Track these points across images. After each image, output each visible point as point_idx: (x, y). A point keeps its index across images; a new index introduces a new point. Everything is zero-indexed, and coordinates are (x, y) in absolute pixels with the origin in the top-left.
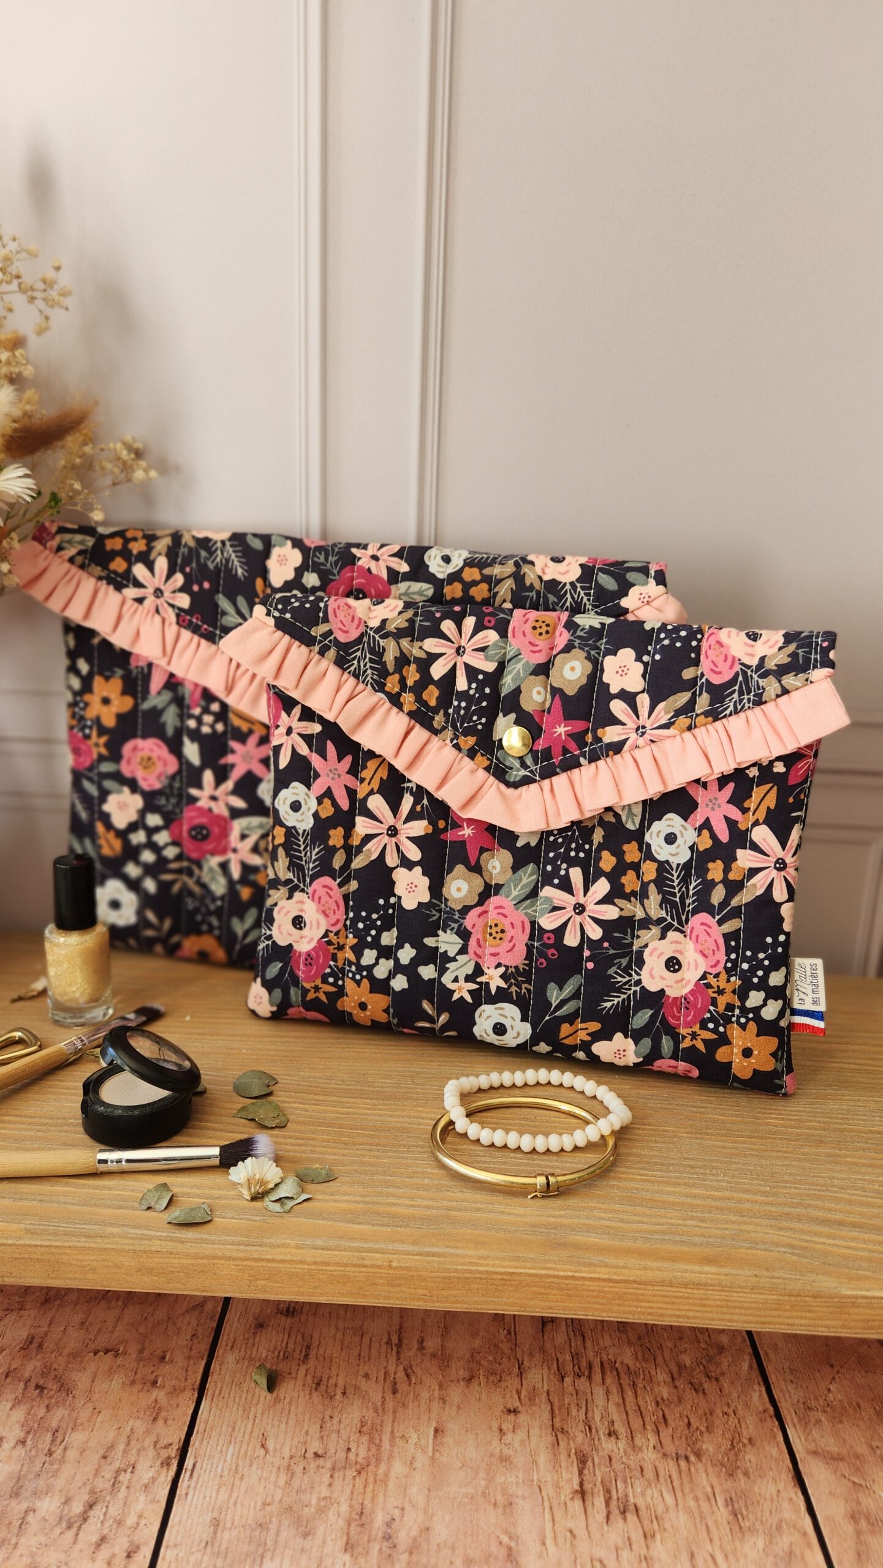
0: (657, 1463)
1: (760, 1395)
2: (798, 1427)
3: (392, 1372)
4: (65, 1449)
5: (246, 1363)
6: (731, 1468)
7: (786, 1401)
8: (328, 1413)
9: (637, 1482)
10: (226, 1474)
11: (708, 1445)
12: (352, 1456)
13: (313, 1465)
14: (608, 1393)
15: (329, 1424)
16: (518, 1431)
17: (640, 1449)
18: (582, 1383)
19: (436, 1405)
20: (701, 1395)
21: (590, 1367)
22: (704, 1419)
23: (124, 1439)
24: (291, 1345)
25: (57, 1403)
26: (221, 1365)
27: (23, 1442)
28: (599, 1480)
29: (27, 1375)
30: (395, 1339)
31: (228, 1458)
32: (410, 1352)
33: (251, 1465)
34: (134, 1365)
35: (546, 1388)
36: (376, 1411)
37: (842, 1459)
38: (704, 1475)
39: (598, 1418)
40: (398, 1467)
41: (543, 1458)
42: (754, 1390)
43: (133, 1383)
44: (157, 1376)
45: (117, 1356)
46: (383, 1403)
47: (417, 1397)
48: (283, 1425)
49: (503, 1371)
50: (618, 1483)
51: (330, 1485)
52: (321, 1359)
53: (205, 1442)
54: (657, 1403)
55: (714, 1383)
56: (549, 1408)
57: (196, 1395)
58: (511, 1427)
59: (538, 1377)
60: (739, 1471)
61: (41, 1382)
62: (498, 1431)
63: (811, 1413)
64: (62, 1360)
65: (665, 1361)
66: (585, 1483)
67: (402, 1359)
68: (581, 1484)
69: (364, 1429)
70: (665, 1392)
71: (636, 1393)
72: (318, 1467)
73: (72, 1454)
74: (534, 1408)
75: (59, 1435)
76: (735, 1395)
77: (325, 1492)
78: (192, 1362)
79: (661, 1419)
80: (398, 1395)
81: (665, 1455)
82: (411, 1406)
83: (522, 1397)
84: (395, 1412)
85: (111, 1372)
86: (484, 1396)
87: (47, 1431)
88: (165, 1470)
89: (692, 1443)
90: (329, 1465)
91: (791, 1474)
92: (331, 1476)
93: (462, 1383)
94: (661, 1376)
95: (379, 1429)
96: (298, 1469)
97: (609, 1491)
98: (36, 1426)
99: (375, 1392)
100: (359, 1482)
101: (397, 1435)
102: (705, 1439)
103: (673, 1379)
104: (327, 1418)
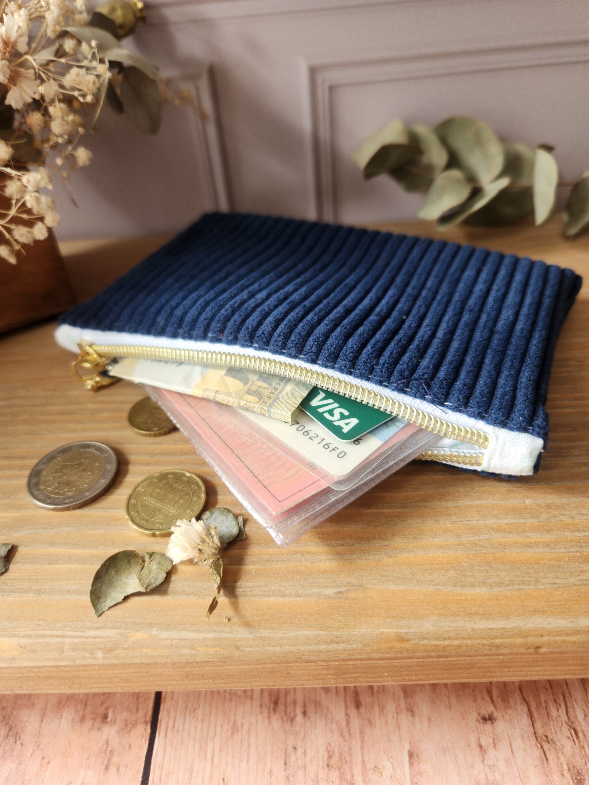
8: (290, 743)
15: (293, 759)
16: (499, 746)
19: (404, 718)
36: (342, 735)
46: (348, 723)
47: (382, 709)
48: (244, 765)
56: (526, 710)
57: (149, 730)
58: (491, 741)
62: (478, 749)
69: (332, 761)
74: (510, 711)
80: (362, 710)
82: (378, 722)
83: (495, 698)
84: (362, 733)
95: (348, 759)
101: (370, 766)
104: (290, 749)
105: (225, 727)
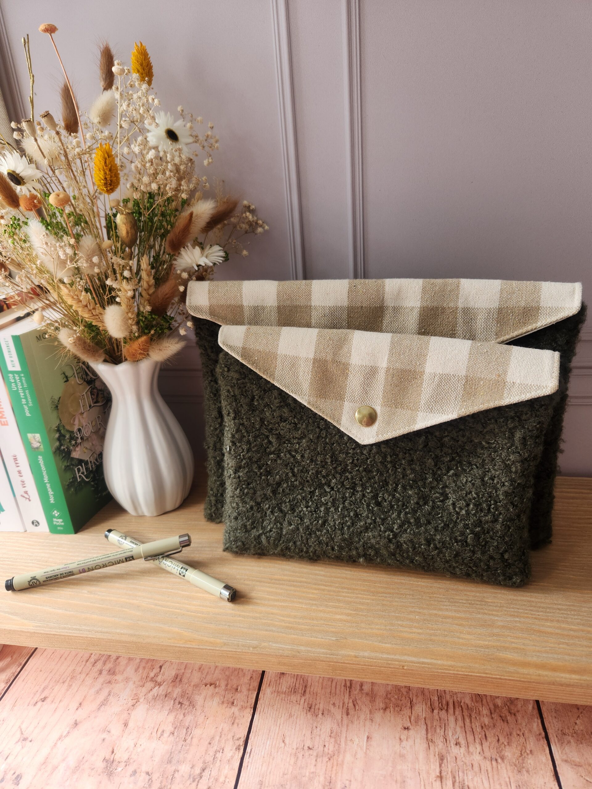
0: (480, 762)
1: (538, 725)
2: (558, 745)
3: (346, 703)
4: (192, 738)
5: (276, 694)
6: (520, 768)
7: (552, 729)
9: (470, 773)
10: (266, 756)
11: (508, 753)
12: (326, 749)
13: (307, 754)
14: (456, 720)
15: (315, 731)
16: (409, 740)
17: (472, 754)
18: (443, 714)
19: (368, 723)
20: (506, 723)
21: (448, 704)
22: (506, 738)
23: (219, 734)
24: (297, 685)
25: (188, 712)
26: (264, 694)
27: (173, 734)
28: (450, 770)
29: (175, 696)
30: (348, 684)
31: (267, 748)
32: (355, 692)
33: (278, 752)
34: (223, 693)
35: (424, 716)
36: (338, 725)
37: (581, 766)
38: (505, 771)
39: (450, 734)
40: (348, 758)
41: (422, 755)
42: (534, 722)
43: (223, 703)
44: (234, 700)
45: (215, 687)
46: (342, 720)
47: (358, 717)
48: (293, 730)
49: (402, 705)
50: (460, 773)
51: (315, 765)
52: (312, 693)
53: (256, 737)
54: (482, 727)
55: (513, 716)
56: (425, 727)
57: (252, 711)
58: (406, 738)
59: (420, 709)
60: (524, 770)
61: (181, 701)
62: (399, 740)
63: (565, 737)
64: (190, 689)
65: (487, 703)
66: (442, 772)
67: (352, 696)
68: (441, 773)
69: (332, 735)
70: (486, 720)
71: (471, 721)
72: (310, 755)
73: (195, 741)
74: (418, 727)
75: (189, 730)
76: (524, 724)
77: (313, 769)
78: (250, 692)
79: (484, 737)
80: (349, 716)
81: (485, 758)
82: (356, 722)
83: (412, 720)
84: (347, 726)
85: (213, 696)
86: (392, 719)
87: (184, 728)
88: (237, 752)
89: (499, 752)
90: (315, 754)
91: (552, 773)
92: (316, 760)
93: (381, 711)
94: (485, 711)
95: (340, 735)
96: (300, 756)
97: (454, 777)
98: (179, 725)
99: (338, 713)
100: (329, 764)
101: (349, 739)
102: (507, 750)
103: (491, 713)
104: (314, 728)
105: (286, 715)
